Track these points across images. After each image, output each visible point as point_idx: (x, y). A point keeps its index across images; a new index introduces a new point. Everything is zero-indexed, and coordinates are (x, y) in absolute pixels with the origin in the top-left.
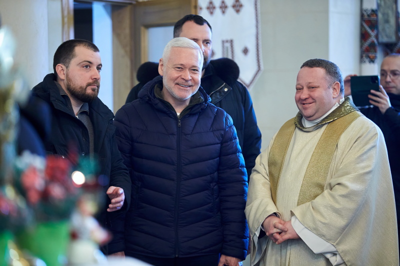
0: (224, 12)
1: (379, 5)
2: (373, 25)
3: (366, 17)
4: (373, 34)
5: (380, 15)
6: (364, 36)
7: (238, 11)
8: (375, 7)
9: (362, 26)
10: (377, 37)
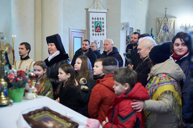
0: (101, 35)
1: (130, 35)
2: (129, 38)
3: (127, 37)
4: (128, 40)
5: (130, 37)
6: (127, 40)
7: (103, 35)
8: (129, 35)
9: (126, 38)
10: (129, 40)
